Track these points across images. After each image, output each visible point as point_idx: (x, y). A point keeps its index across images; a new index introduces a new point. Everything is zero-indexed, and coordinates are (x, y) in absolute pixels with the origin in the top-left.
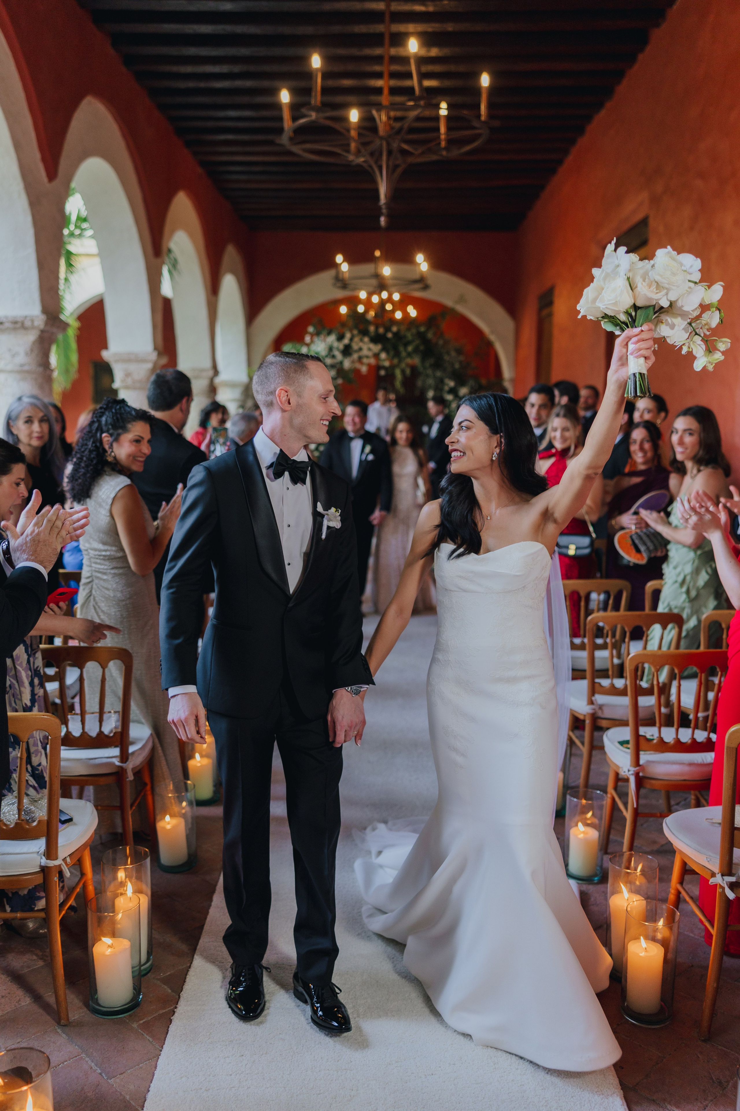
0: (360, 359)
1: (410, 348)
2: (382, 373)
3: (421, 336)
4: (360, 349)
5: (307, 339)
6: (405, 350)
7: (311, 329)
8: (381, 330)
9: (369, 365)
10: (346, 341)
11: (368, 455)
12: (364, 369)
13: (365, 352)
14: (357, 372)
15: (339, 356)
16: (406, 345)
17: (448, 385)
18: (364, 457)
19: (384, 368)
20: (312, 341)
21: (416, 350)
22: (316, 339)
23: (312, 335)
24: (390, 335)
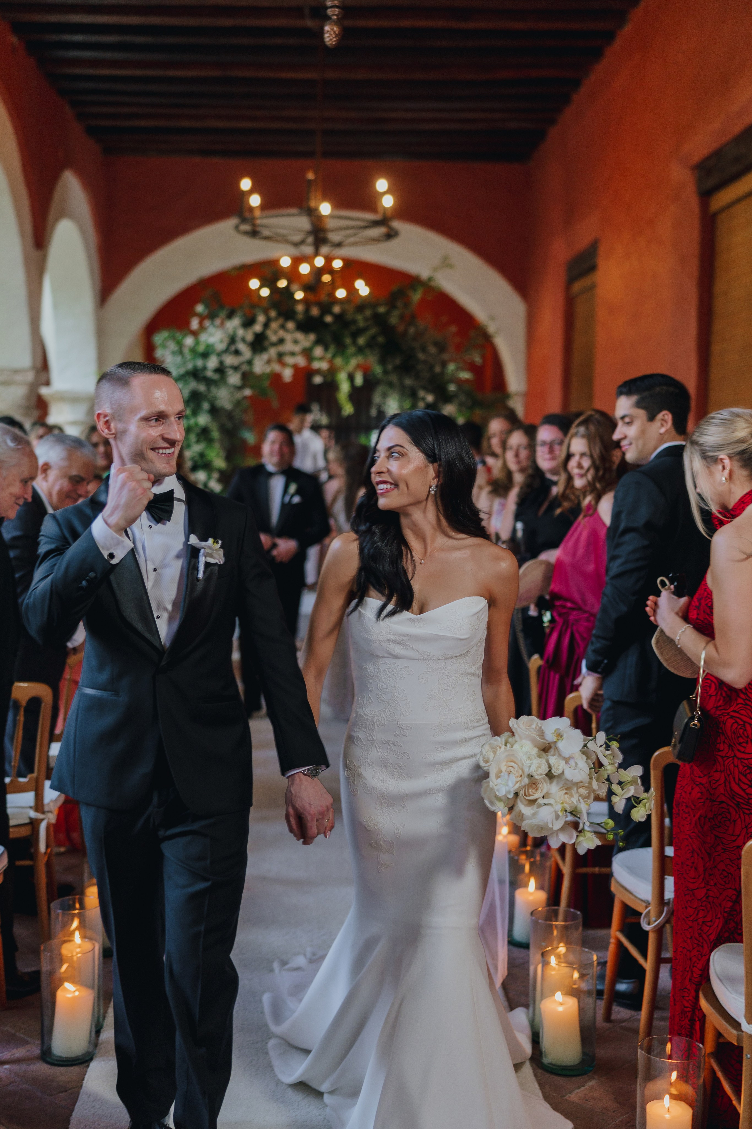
0: (280, 356)
1: (361, 341)
2: (318, 380)
3: (379, 320)
4: (281, 341)
5: (195, 324)
6: (354, 343)
7: (200, 308)
8: (315, 311)
9: (296, 368)
10: (258, 328)
11: (292, 496)
12: (287, 374)
13: (289, 346)
14: (276, 377)
15: (247, 353)
16: (355, 336)
17: (423, 399)
18: (287, 499)
19: (318, 372)
20: (202, 328)
21: (371, 344)
22: (207, 323)
23: (202, 318)
24: (329, 319)
